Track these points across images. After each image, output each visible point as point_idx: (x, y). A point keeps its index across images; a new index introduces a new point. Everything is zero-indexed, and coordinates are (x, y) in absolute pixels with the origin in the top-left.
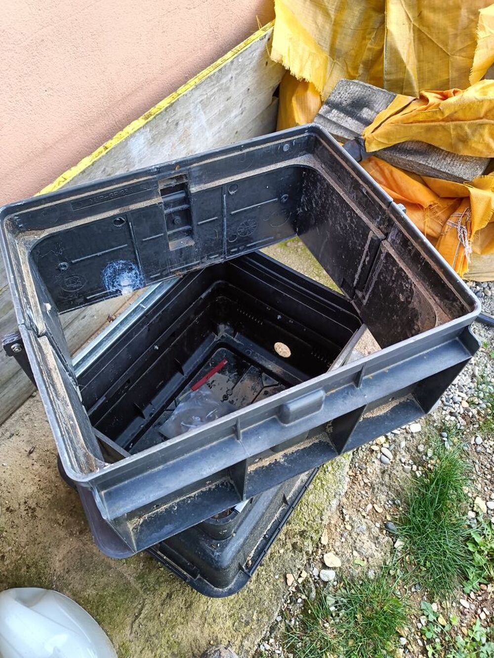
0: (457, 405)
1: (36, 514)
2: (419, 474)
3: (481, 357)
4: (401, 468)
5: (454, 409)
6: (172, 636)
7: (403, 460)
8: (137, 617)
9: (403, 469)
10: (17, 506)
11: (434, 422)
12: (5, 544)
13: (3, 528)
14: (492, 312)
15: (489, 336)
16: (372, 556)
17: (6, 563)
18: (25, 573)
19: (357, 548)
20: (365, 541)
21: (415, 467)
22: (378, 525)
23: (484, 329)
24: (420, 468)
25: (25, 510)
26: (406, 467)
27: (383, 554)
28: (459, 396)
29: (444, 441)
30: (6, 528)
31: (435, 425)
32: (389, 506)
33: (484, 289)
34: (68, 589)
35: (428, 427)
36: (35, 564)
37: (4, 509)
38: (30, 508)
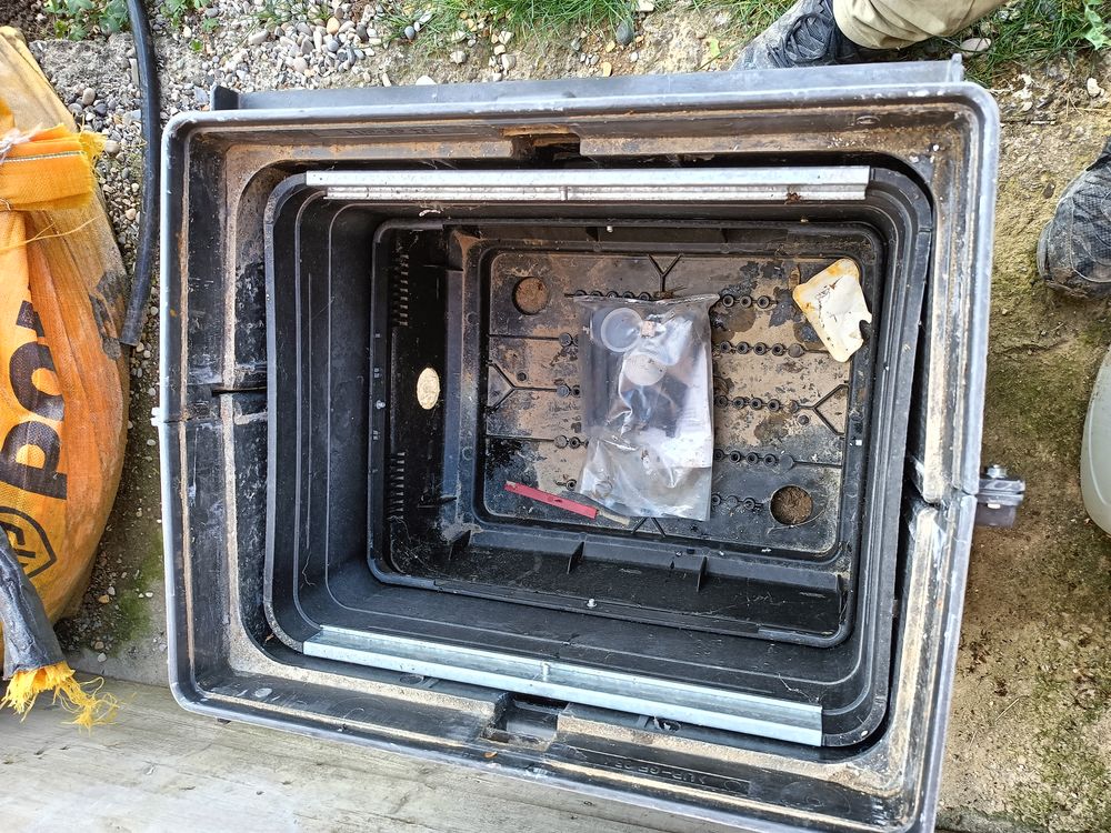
0: (343, 38)
1: (979, 639)
2: (506, 36)
3: (226, 45)
4: (513, 73)
5: (352, 39)
6: (1025, 273)
7: (497, 76)
8: (1034, 349)
9: (512, 67)
10: (986, 680)
11: (396, 59)
12: (1060, 656)
13: (1037, 680)
14: (125, 69)
15: (176, 50)
16: (691, 34)
17: (1090, 631)
18: (1084, 584)
19: (694, 65)
20: (675, 60)
21: (498, 50)
22: (634, 56)
23: (168, 66)
24: (494, 39)
25: (984, 661)
26: (506, 65)
27: (677, 20)
28: (323, 43)
29: (421, 26)
30: (1034, 672)
31: (401, 56)
32: (590, 56)
33: (84, 106)
34: (1063, 494)
35: (412, 66)
36: (1060, 578)
37: (1005, 700)
38: (975, 656)
